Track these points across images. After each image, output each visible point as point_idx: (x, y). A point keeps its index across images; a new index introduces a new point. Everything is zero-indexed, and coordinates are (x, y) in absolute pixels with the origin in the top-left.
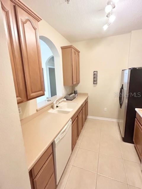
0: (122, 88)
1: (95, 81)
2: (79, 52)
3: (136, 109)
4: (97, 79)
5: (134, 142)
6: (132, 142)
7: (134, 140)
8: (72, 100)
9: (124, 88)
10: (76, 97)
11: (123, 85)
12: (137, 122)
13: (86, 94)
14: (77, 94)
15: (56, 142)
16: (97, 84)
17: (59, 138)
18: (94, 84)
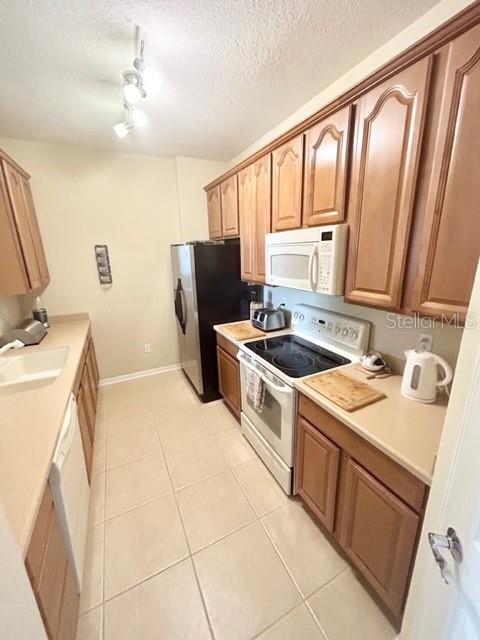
0: (180, 287)
1: (105, 275)
2: (26, 177)
3: (216, 327)
4: (109, 267)
5: (223, 394)
6: (218, 396)
7: (221, 391)
8: (37, 344)
9: (184, 287)
10: (48, 330)
11: (180, 280)
12: (221, 353)
13: (83, 317)
14: (46, 321)
15: (59, 465)
16: (111, 282)
17: (62, 453)
18: (102, 282)
